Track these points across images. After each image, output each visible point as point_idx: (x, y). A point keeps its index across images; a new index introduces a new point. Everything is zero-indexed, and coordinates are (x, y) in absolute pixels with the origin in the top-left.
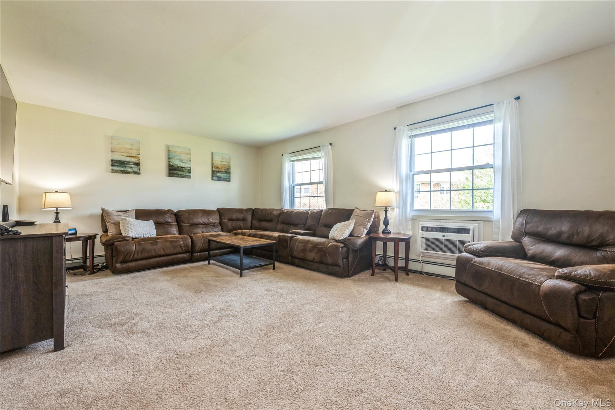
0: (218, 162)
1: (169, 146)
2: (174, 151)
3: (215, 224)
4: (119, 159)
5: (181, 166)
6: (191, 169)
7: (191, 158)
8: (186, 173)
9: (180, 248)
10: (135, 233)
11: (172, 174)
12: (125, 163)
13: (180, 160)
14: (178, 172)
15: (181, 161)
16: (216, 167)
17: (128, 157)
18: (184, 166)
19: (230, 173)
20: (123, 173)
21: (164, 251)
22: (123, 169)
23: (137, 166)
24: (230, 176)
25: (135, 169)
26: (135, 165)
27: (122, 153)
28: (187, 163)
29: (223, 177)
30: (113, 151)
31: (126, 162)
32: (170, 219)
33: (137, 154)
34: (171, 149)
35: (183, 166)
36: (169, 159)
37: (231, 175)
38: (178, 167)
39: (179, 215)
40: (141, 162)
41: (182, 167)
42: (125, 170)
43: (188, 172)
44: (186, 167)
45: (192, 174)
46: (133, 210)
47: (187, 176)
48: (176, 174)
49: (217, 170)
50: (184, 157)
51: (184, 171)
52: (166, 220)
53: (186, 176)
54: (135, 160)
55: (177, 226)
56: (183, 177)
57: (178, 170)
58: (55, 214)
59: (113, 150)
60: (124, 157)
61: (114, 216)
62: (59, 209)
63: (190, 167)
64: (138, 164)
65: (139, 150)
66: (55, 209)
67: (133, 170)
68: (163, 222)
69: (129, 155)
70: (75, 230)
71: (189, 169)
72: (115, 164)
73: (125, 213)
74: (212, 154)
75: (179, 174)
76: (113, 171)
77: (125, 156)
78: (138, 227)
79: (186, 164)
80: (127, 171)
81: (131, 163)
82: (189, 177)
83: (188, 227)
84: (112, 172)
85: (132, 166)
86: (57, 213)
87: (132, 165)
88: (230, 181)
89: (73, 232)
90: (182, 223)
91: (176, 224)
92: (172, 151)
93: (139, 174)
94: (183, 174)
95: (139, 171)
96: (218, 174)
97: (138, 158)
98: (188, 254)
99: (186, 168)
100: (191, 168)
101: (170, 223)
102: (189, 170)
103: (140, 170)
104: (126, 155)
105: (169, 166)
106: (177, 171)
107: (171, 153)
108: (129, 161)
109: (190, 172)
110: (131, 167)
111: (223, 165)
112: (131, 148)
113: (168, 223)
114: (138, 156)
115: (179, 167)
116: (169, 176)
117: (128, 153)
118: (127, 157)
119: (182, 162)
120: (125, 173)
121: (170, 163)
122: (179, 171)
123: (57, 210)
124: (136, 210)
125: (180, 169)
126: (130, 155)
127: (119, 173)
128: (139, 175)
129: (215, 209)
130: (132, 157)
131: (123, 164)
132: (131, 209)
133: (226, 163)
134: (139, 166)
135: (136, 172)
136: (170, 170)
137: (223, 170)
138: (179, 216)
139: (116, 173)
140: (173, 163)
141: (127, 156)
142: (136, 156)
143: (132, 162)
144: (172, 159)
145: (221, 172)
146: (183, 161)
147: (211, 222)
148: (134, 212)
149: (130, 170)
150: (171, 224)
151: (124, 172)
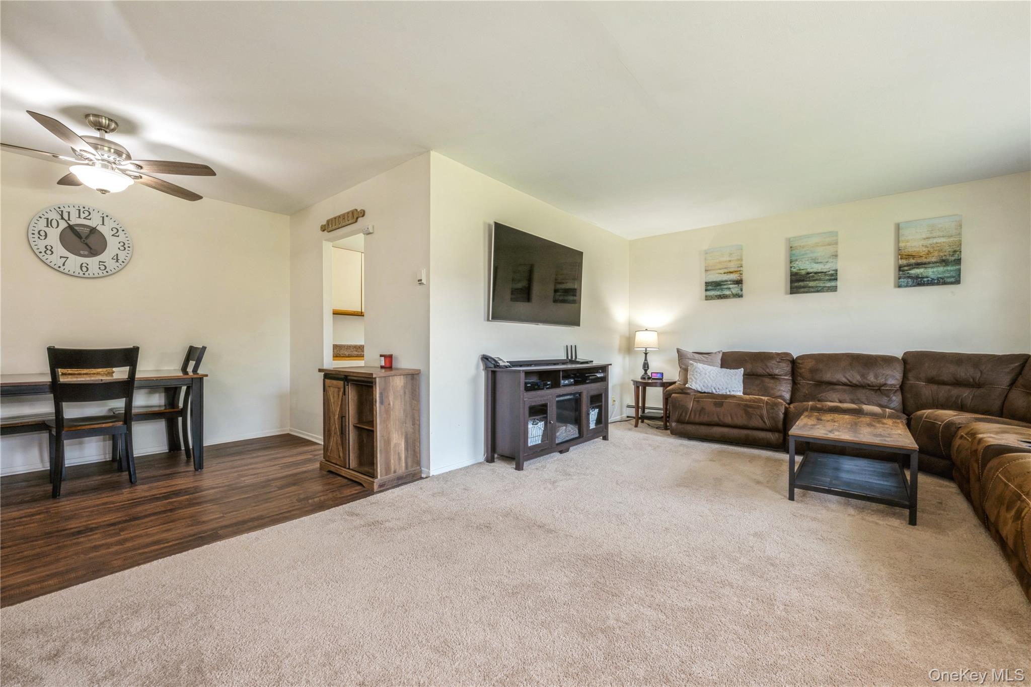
0: (915, 242)
1: (791, 240)
2: (800, 246)
4: (714, 280)
5: (815, 270)
6: (837, 274)
7: (837, 251)
8: (824, 283)
11: (795, 289)
12: (722, 283)
13: (813, 259)
14: (808, 282)
15: (815, 261)
16: (910, 256)
17: (726, 274)
18: (822, 269)
19: (958, 261)
20: (718, 299)
22: (718, 293)
23: (737, 285)
24: (959, 270)
25: (735, 289)
26: (734, 284)
27: (718, 269)
28: (827, 262)
29: (933, 277)
30: (707, 271)
31: (723, 282)
32: (782, 370)
33: (738, 267)
34: (794, 244)
35: (820, 270)
36: (791, 262)
37: (963, 267)
38: (808, 273)
39: (799, 363)
40: (744, 277)
41: (816, 273)
42: (721, 294)
43: (830, 280)
44: (825, 271)
45: (839, 283)
46: (719, 352)
47: (828, 287)
48: (804, 287)
49: (912, 261)
50: (822, 252)
51: (820, 280)
52: (768, 370)
53: (825, 288)
54: (734, 277)
55: (790, 382)
56: (818, 291)
57: (808, 279)
58: (644, 355)
59: (707, 269)
60: (720, 275)
61: (687, 360)
62: (648, 349)
63: (834, 269)
64: (739, 282)
65: (741, 260)
66: (644, 349)
67: (732, 292)
68: (762, 373)
69: (726, 271)
70: (662, 374)
71: (833, 272)
72: (710, 288)
73: (706, 356)
74: (898, 227)
75: (810, 287)
76: (707, 298)
77: (722, 274)
79: (824, 266)
80: (724, 295)
81: (729, 283)
82: (834, 289)
84: (706, 300)
85: (731, 286)
86: (646, 354)
87: (731, 284)
88: (958, 282)
89: (659, 376)
90: (799, 378)
91: (790, 378)
92: (796, 247)
93: (741, 296)
94: (819, 285)
95: (740, 292)
96: (914, 272)
97: (739, 272)
98: (777, 435)
99: (825, 272)
100: (836, 271)
101: (776, 377)
102: (832, 275)
103: (742, 290)
104: (722, 271)
105: (791, 276)
106: (806, 281)
107: (794, 252)
108: (727, 279)
109: (836, 279)
110: (729, 289)
111: (933, 247)
112: (730, 259)
113: (773, 377)
114: (739, 269)
115: (811, 273)
116: (791, 293)
117: (725, 268)
118: (724, 275)
119: (817, 263)
120: (722, 298)
121: (792, 269)
122: (810, 281)
123: (646, 351)
124: (724, 353)
125: (813, 277)
126: (728, 271)
127: (714, 299)
128: (740, 299)
129: (899, 355)
130: (731, 272)
131: (718, 286)
132: (714, 352)
133: (943, 240)
134: (740, 285)
135: (736, 294)
136: (792, 282)
137: (934, 260)
139: (711, 299)
140: (798, 268)
141: (725, 273)
142: (736, 270)
143: (730, 281)
144: (796, 260)
145: (925, 264)
146: (819, 261)
148: (721, 355)
149: (727, 292)
150: (776, 378)
151: (720, 297)
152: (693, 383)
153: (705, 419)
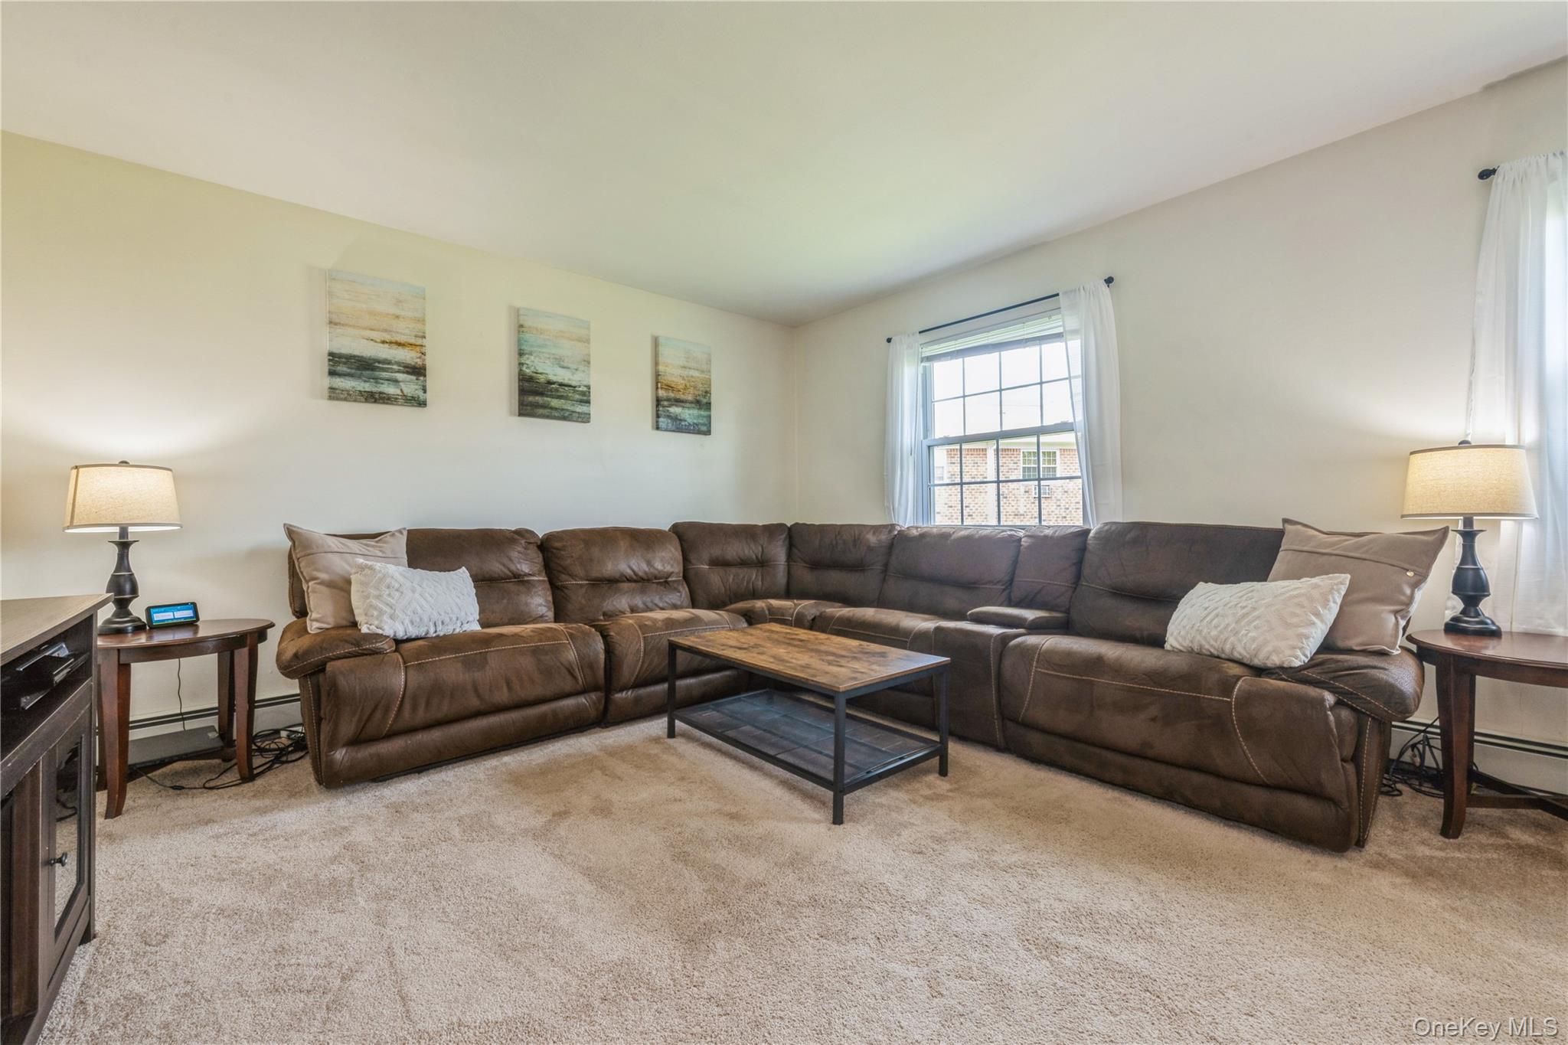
0: (673, 373)
1: (521, 312)
2: (537, 329)
3: (670, 579)
4: (357, 353)
5: (560, 380)
6: (589, 392)
7: (589, 355)
8: (573, 405)
9: (569, 677)
10: (407, 622)
11: (529, 408)
12: (377, 364)
13: (556, 359)
14: (549, 399)
15: (559, 362)
16: (669, 387)
17: (387, 345)
18: (569, 380)
19: (708, 406)
20: (366, 401)
21: (510, 688)
22: (367, 387)
23: (414, 378)
24: (709, 417)
25: (409, 386)
26: (408, 373)
27: (365, 328)
28: (576, 370)
29: (689, 420)
30: (336, 324)
31: (379, 362)
32: (526, 564)
33: (416, 336)
34: (528, 322)
35: (566, 382)
36: (521, 354)
37: (713, 412)
38: (550, 383)
39: (557, 549)
40: (429, 362)
41: (561, 385)
42: (374, 390)
43: (581, 401)
44: (574, 383)
45: (593, 409)
46: (400, 532)
47: (579, 413)
48: (544, 406)
49: (672, 395)
50: (568, 350)
51: (566, 398)
52: (513, 568)
53: (574, 414)
54: (408, 356)
55: (548, 586)
56: (564, 418)
57: (549, 393)
58: (115, 550)
59: (335, 319)
60: (372, 343)
61: (330, 555)
62: (131, 529)
63: (585, 383)
64: (418, 371)
65: (422, 321)
66: (117, 529)
67: (401, 390)
68: (501, 573)
69: (387, 338)
70: (194, 606)
71: (585, 389)
72: (342, 368)
73: (371, 542)
74: (656, 342)
75: (552, 408)
76: (334, 394)
77: (376, 342)
78: (417, 595)
79: (573, 374)
80: (380, 393)
81: (395, 367)
82: (585, 418)
83: (584, 590)
84: (331, 398)
85: (400, 376)
86: (124, 546)
87: (399, 372)
88: (708, 432)
89: (186, 614)
90: (564, 577)
91: (546, 579)
92: (530, 327)
93: (422, 404)
94: (565, 407)
95: (420, 393)
96: (675, 410)
97: (418, 349)
98: (593, 696)
99: (575, 387)
100: (589, 387)
101: (526, 578)
102: (583, 394)
103: (425, 391)
104: (378, 336)
105: (519, 380)
106: (547, 396)
107: (527, 336)
108: (389, 357)
109: (588, 402)
110: (396, 381)
111: (689, 381)
112: (397, 312)
113: (518, 578)
114: (419, 342)
115: (554, 383)
116: (520, 415)
117: (385, 331)
118: (381, 345)
119: (564, 367)
120: (376, 401)
121: (524, 369)
122: (553, 397)
123: (124, 532)
124: (410, 532)
125: (557, 390)
126: (393, 340)
127: (355, 401)
128: (423, 410)
129: (667, 528)
130: (399, 344)
131: (368, 369)
132: (392, 529)
133: (696, 374)
134: (422, 378)
135: (413, 398)
136: (523, 392)
137: (690, 398)
138: (554, 551)
139: (345, 399)
140: (532, 369)
141: (383, 342)
142: (412, 341)
143: (398, 363)
144: (531, 354)
145: (682, 401)
146: (565, 365)
147: (656, 572)
148: (404, 539)
149: (390, 390)
150: (528, 581)
151: (373, 398)
152: (385, 618)
153: (445, 709)
